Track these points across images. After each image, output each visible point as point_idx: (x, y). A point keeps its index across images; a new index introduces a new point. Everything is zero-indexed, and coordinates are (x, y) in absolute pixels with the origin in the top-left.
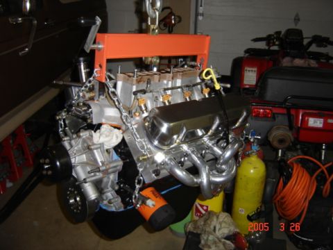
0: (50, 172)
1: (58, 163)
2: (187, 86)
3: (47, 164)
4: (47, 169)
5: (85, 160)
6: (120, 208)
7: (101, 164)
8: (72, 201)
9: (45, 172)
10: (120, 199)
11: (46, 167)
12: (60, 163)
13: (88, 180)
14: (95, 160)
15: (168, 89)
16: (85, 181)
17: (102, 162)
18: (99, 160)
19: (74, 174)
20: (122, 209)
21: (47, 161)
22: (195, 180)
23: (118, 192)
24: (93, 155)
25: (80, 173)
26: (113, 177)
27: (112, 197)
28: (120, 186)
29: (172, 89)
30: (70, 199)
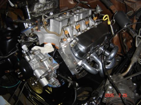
1: (25, 70)
4: (20, 75)
5: (39, 66)
6: (59, 85)
7: (48, 69)
8: (33, 84)
9: (19, 77)
10: (58, 81)
11: (19, 73)
14: (45, 66)
15: (77, 22)
16: (41, 78)
17: (48, 67)
18: (47, 66)
19: (34, 74)
21: (18, 70)
22: (97, 70)
23: (57, 78)
24: (44, 64)
25: (38, 73)
27: (54, 81)
28: (57, 75)
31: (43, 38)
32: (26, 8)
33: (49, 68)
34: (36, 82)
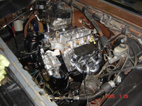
0: (37, 67)
2: (85, 36)
3: (36, 64)
4: (37, 66)
5: (49, 63)
6: (60, 77)
8: (44, 74)
10: (60, 75)
11: (36, 65)
12: (41, 64)
13: (50, 70)
14: (52, 63)
15: (78, 38)
16: (49, 70)
19: (45, 67)
20: (60, 78)
21: (36, 63)
23: (59, 72)
24: (52, 62)
25: (48, 67)
26: (58, 68)
27: (57, 74)
28: (60, 70)
29: (80, 38)
30: (43, 73)
31: (54, 46)
32: (47, 25)
33: (55, 65)
34: (46, 73)
